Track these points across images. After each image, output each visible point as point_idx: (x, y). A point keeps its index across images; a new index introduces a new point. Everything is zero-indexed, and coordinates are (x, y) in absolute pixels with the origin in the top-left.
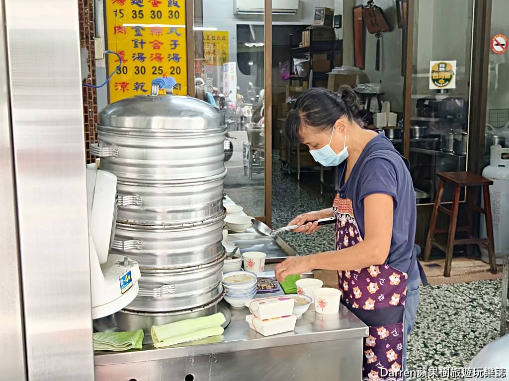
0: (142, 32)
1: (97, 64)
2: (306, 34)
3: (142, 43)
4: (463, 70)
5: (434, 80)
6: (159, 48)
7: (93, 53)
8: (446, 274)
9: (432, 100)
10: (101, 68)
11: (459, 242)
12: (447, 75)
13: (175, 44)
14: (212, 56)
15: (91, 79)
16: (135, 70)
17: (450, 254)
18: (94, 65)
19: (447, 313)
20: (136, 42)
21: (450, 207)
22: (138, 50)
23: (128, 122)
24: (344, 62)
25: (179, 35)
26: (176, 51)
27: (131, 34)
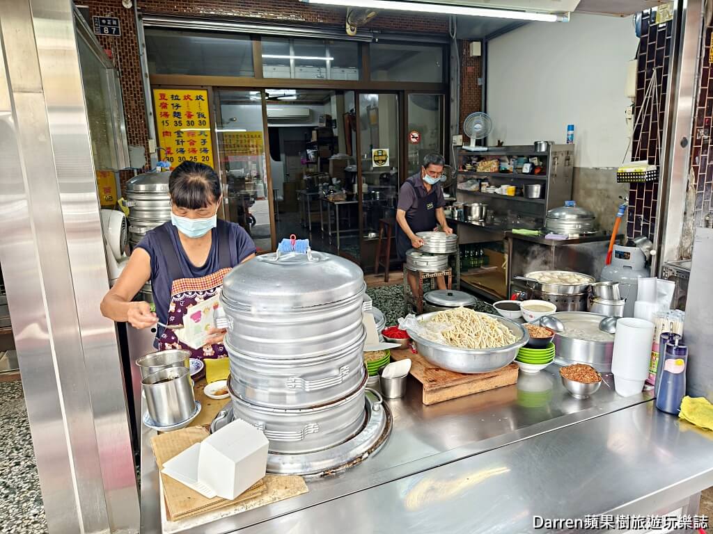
0: (182, 135)
1: (151, 156)
2: (314, 132)
3: (182, 142)
4: (394, 154)
5: (375, 161)
6: (193, 144)
7: (148, 149)
8: (386, 281)
9: (388, 174)
10: (155, 159)
11: (392, 261)
12: (384, 158)
13: (204, 141)
14: (255, 149)
15: (148, 165)
16: (178, 159)
17: (387, 269)
18: (149, 157)
19: (380, 302)
20: (178, 141)
21: (387, 240)
22: (180, 146)
23: (142, 188)
24: (340, 151)
25: (206, 136)
26: (205, 146)
27: (175, 136)
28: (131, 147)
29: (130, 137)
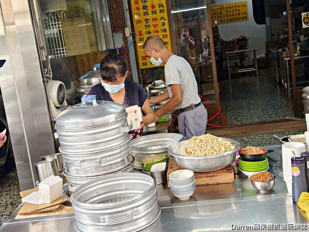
0: (149, 21)
1: (128, 39)
3: (149, 26)
5: (305, 23)
6: (156, 27)
7: (125, 34)
13: (164, 24)
15: (125, 45)
18: (126, 39)
20: (146, 26)
22: (148, 29)
25: (165, 20)
26: (164, 27)
27: (144, 23)
28: (114, 34)
29: (114, 28)
